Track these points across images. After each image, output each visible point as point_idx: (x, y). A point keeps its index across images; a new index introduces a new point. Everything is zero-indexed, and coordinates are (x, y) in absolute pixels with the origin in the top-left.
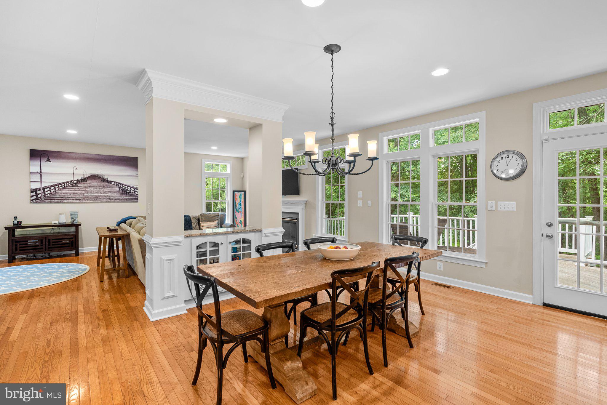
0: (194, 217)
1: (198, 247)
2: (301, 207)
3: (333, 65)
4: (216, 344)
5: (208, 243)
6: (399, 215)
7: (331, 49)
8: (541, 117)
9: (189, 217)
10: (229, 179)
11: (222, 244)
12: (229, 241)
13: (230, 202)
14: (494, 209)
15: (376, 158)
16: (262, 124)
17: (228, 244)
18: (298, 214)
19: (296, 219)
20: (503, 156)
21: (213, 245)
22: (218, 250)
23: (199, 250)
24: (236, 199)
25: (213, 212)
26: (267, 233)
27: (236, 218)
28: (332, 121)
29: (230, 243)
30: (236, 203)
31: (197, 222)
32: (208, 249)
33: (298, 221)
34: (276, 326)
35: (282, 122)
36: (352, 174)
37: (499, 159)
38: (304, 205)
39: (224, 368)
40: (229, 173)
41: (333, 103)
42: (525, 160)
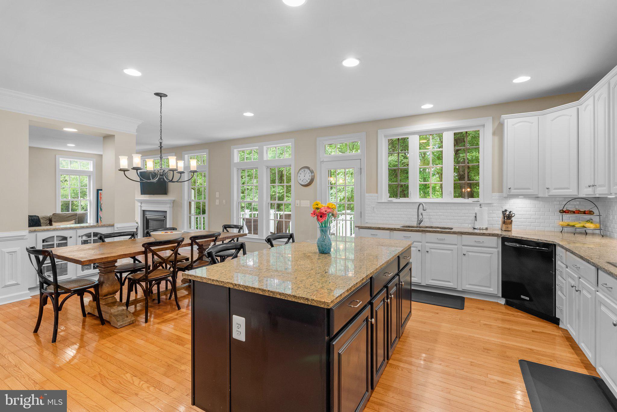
0: (44, 217)
1: (44, 241)
2: (168, 205)
3: (161, 106)
4: (53, 296)
5: (55, 238)
6: (253, 212)
7: (160, 95)
8: (322, 147)
9: (37, 218)
10: (92, 177)
11: (71, 237)
12: (78, 235)
13: (93, 200)
14: (299, 205)
15: (195, 171)
16: (114, 136)
17: (78, 237)
18: (166, 212)
19: (164, 217)
20: (303, 170)
21: (61, 238)
22: (67, 243)
23: (45, 244)
24: (100, 198)
25: (70, 212)
26: (119, 228)
27: (101, 218)
28: (161, 145)
29: (80, 236)
30: (100, 203)
31: (49, 222)
32: (56, 242)
33: (166, 218)
34: (107, 285)
35: (136, 134)
36: (180, 182)
37: (301, 172)
38: (172, 204)
39: (60, 311)
40: (92, 170)
41: (161, 132)
42: (313, 174)
